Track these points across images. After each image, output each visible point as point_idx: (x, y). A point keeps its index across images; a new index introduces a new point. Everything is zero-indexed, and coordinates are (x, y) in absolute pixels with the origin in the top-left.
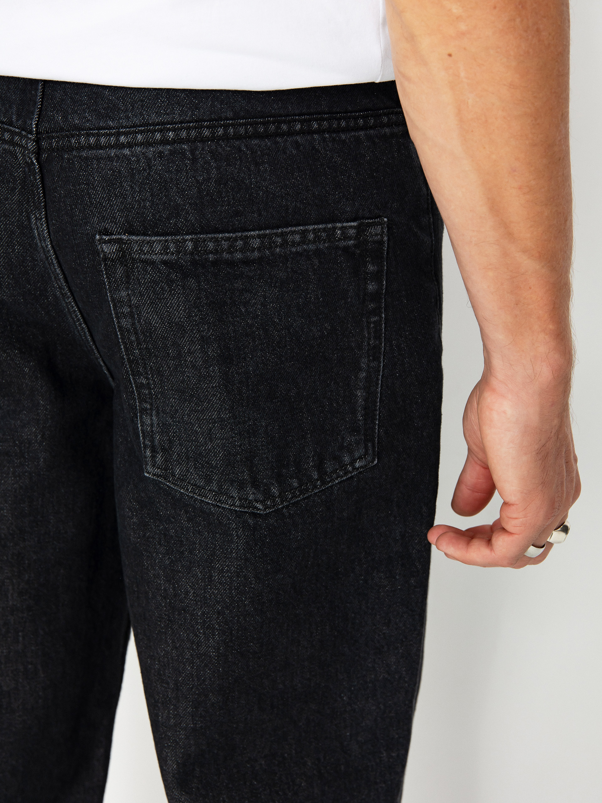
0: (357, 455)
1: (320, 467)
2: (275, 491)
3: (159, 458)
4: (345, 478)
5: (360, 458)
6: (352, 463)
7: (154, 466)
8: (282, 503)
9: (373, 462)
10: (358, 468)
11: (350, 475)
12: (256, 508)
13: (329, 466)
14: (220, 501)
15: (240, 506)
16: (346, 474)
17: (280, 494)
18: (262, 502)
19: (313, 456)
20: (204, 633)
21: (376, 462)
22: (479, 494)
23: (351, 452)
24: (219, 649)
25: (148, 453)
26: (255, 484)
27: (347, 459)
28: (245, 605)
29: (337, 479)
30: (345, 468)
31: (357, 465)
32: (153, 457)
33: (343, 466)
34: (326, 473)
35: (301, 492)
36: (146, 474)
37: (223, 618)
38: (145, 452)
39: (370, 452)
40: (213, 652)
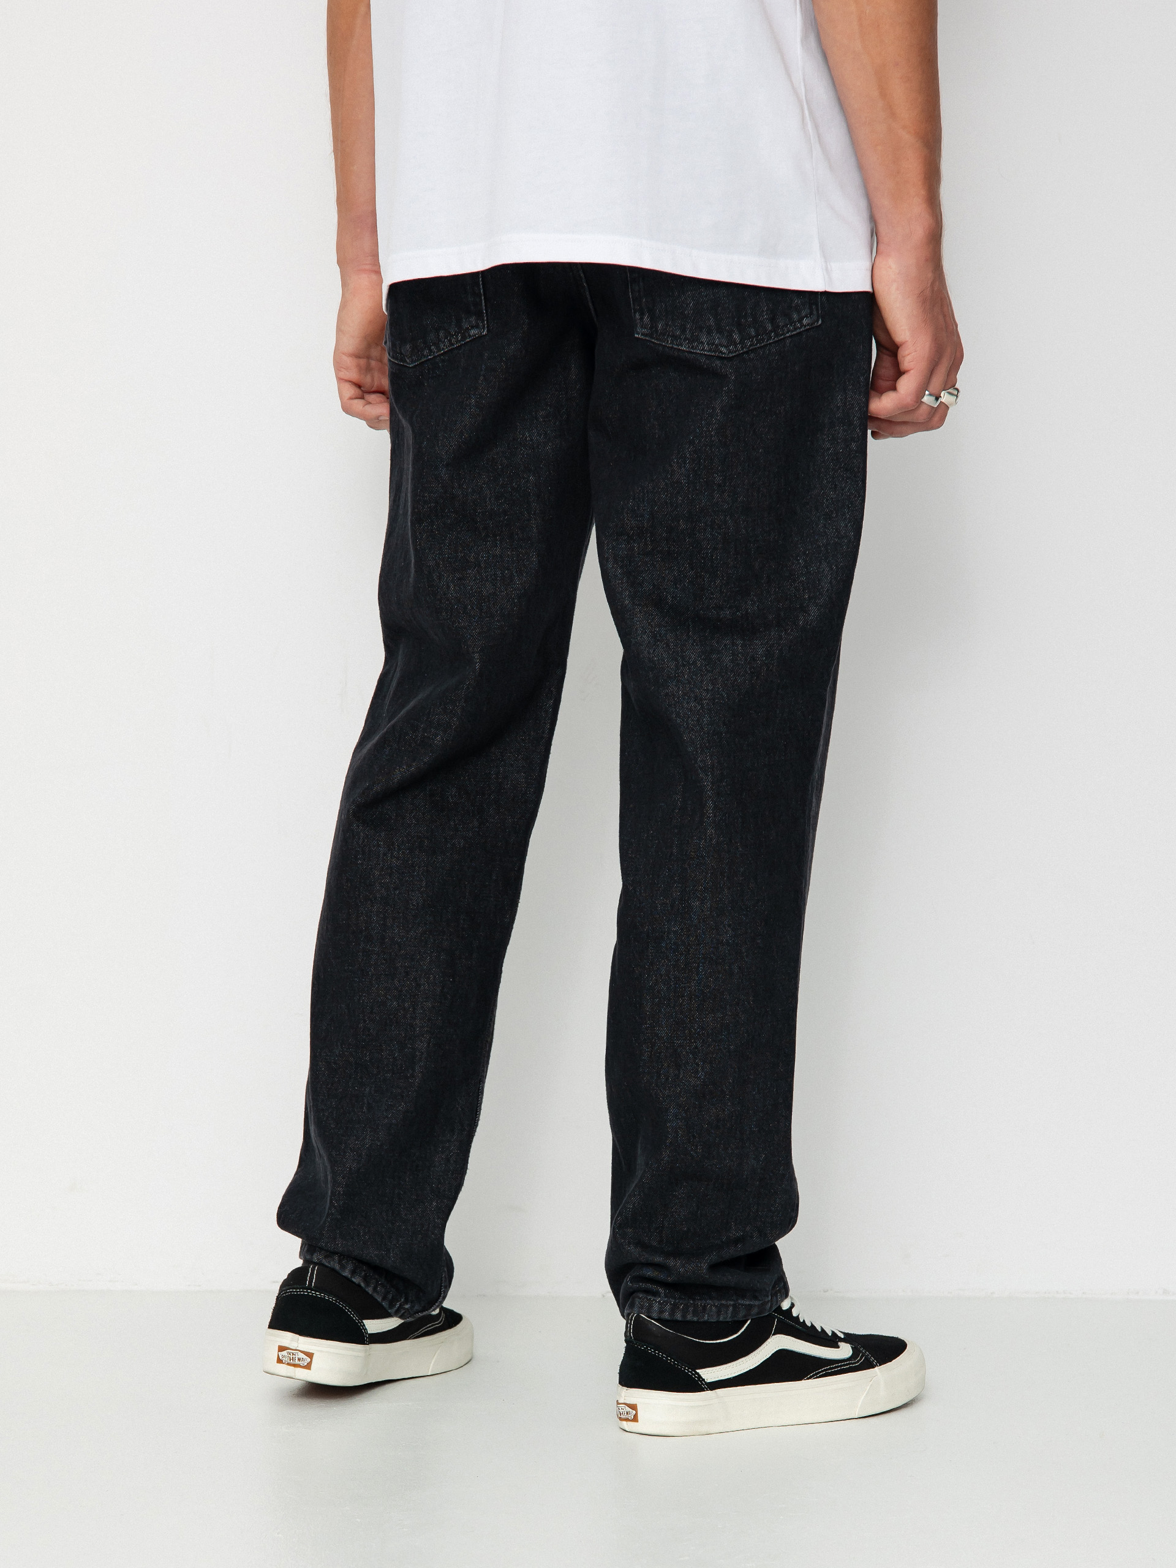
0: (803, 314)
1: (772, 320)
2: (736, 336)
3: (646, 318)
4: (795, 333)
5: (806, 316)
6: (800, 320)
7: (642, 327)
8: (742, 349)
9: (818, 322)
10: (805, 326)
11: (798, 331)
12: (721, 352)
13: (781, 322)
14: (692, 347)
15: (710, 350)
16: (795, 329)
17: (741, 341)
18: (726, 347)
19: (767, 310)
20: (678, 462)
21: (820, 322)
22: (890, 382)
23: (799, 312)
24: (689, 476)
25: (638, 316)
26: (720, 330)
27: (795, 316)
28: (712, 436)
29: (788, 333)
30: (795, 325)
31: (805, 321)
32: (642, 319)
33: (792, 322)
34: (778, 327)
35: (758, 341)
36: (636, 335)
37: (694, 447)
38: (635, 316)
39: (815, 312)
40: (684, 479)
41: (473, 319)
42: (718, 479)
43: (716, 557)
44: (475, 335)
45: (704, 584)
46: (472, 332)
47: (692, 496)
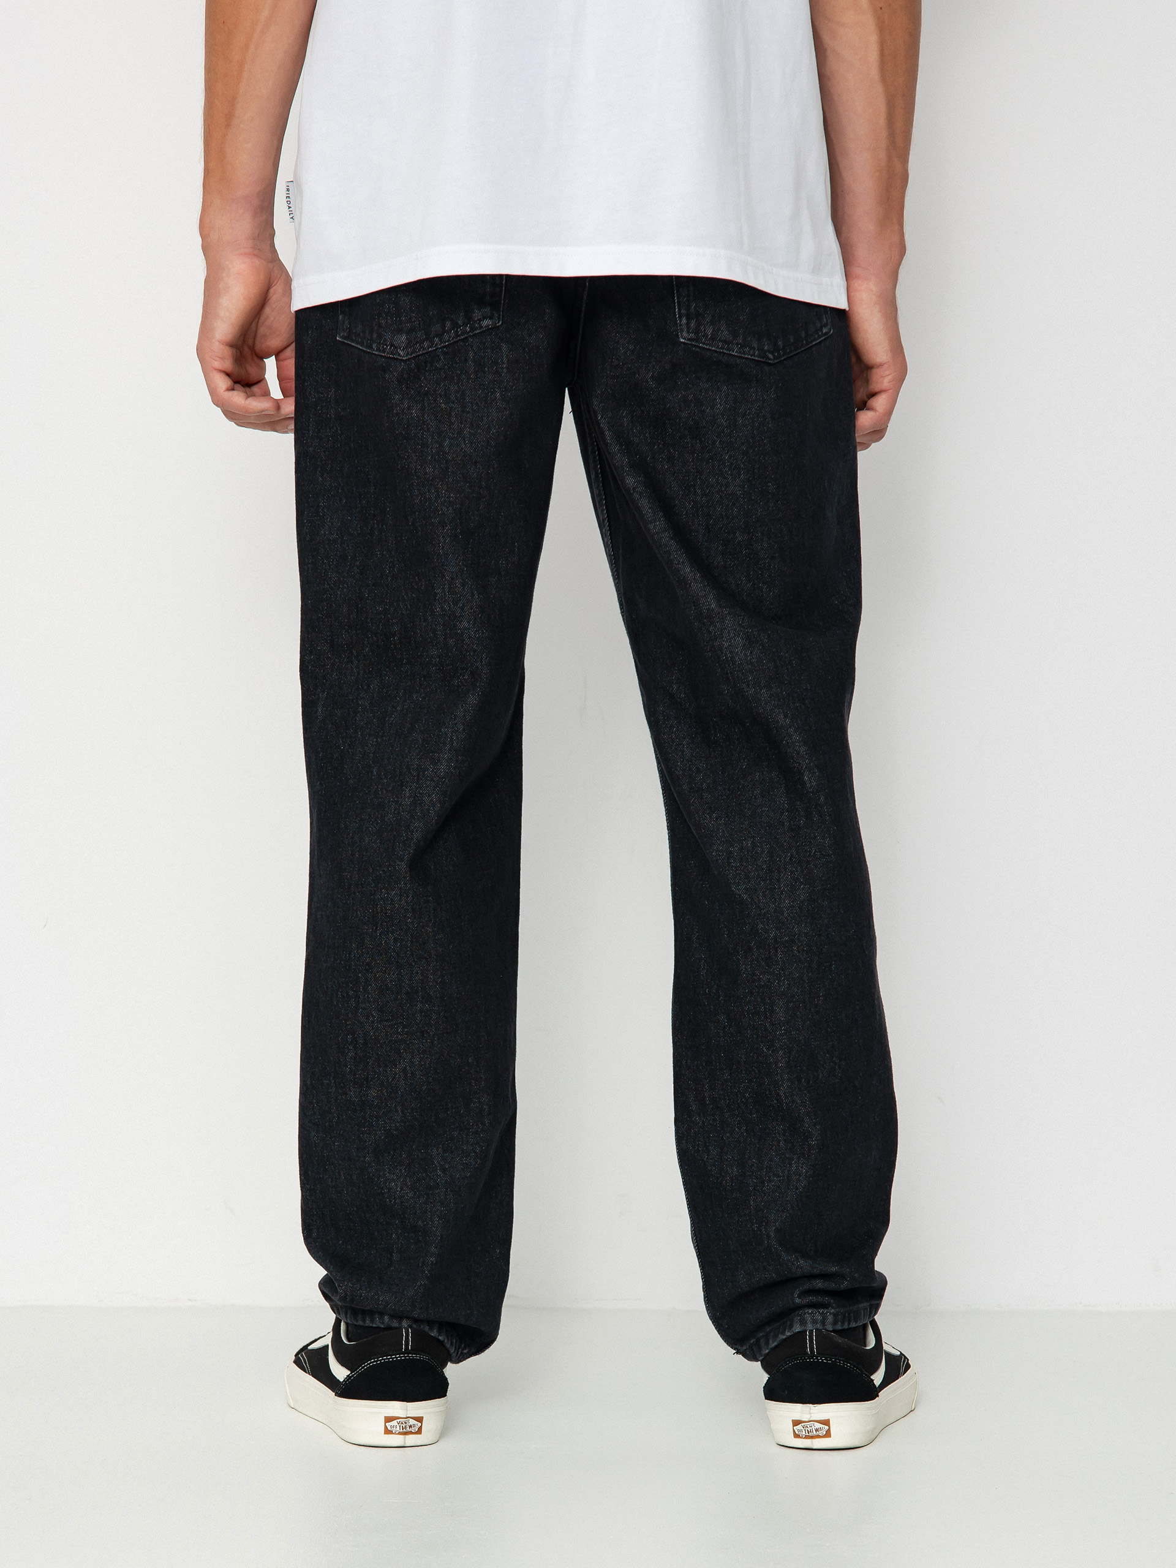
3: (694, 323)
7: (689, 332)
25: (684, 321)
32: (688, 324)
36: (681, 340)
41: (487, 310)
42: (771, 487)
43: (774, 567)
44: (488, 326)
45: (762, 595)
46: (485, 323)
47: (748, 507)
